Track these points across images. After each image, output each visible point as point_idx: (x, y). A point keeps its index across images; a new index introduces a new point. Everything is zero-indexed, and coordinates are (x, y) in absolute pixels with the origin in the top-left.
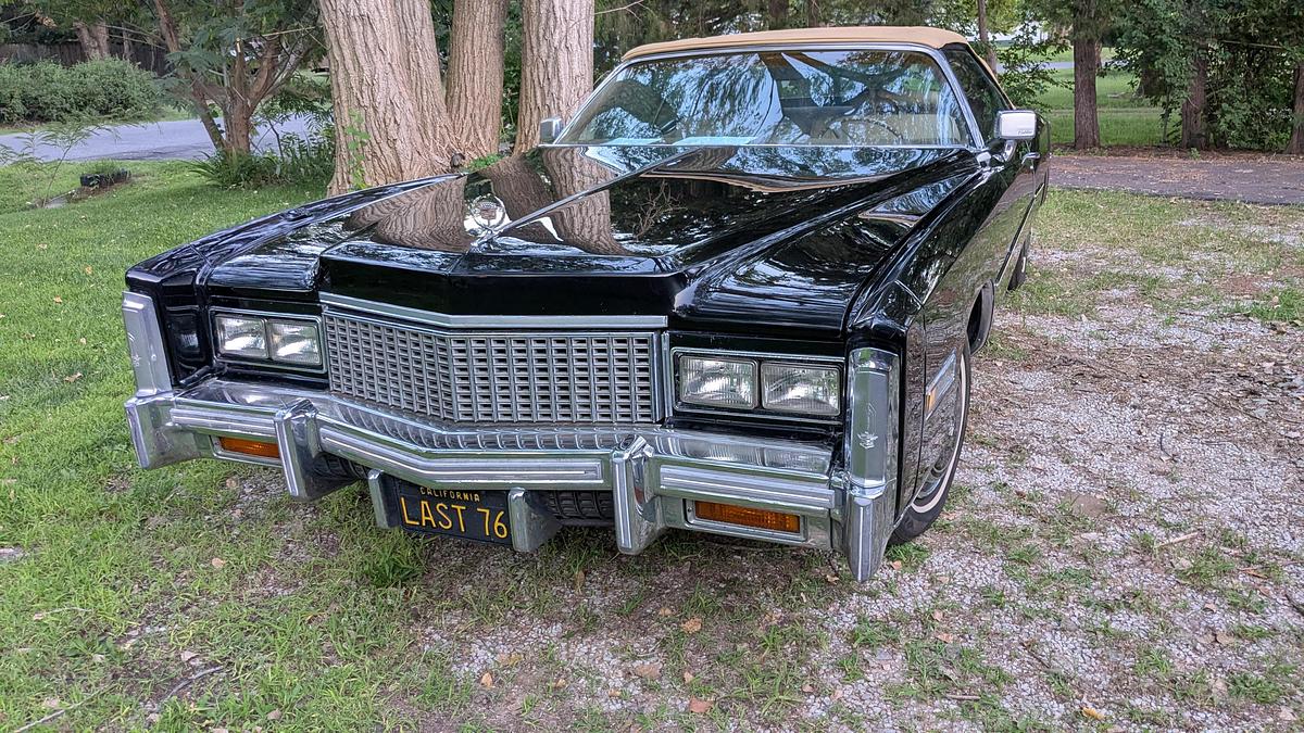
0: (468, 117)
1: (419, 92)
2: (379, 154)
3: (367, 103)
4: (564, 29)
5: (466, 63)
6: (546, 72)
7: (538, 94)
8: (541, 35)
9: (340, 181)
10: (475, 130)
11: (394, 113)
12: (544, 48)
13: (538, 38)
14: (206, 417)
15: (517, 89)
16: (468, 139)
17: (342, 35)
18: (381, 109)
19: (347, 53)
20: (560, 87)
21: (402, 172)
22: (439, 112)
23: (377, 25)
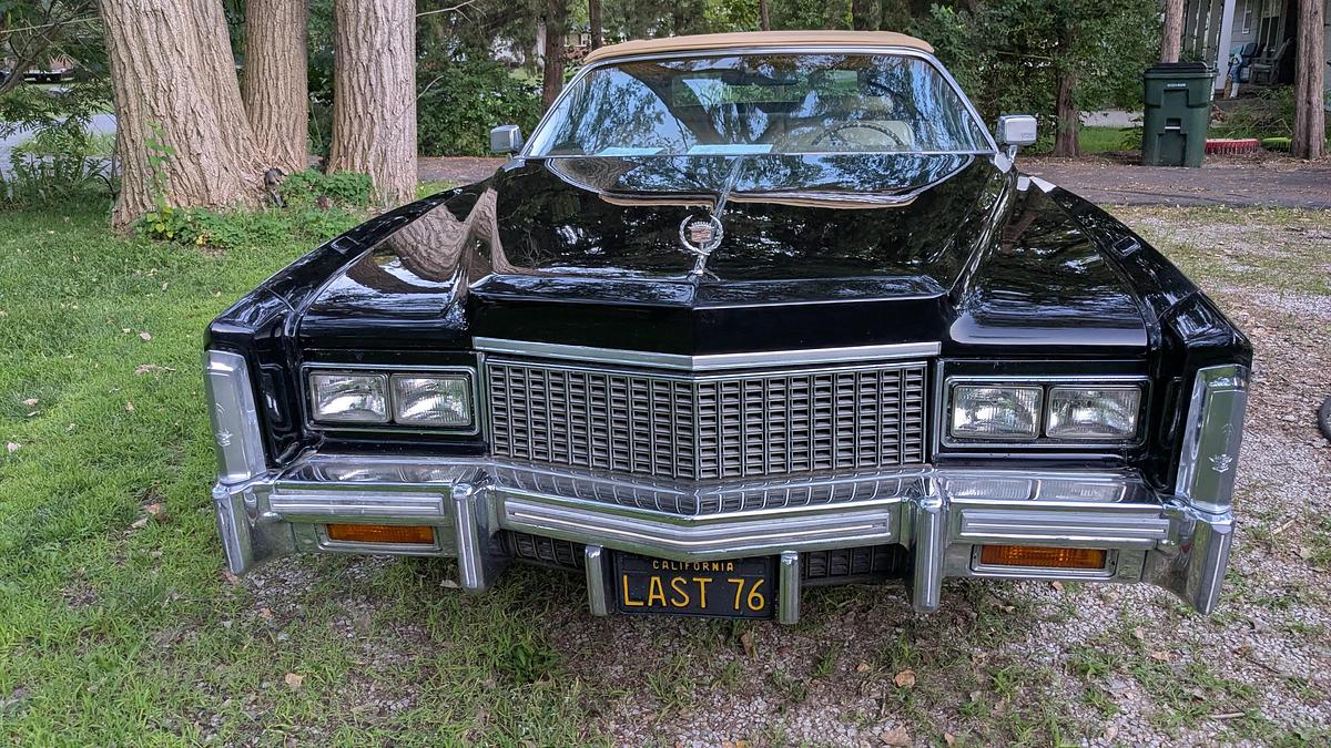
0: (273, 128)
1: (217, 101)
2: (179, 170)
3: (163, 112)
4: (386, 31)
5: (266, 67)
6: (368, 78)
7: (359, 101)
8: (360, 37)
9: (131, 203)
10: (282, 142)
11: (196, 124)
12: (364, 51)
13: (357, 40)
14: (327, 502)
15: (330, 97)
16: (274, 153)
17: (130, 33)
18: (181, 119)
19: (136, 54)
20: (384, 93)
21: (208, 190)
22: (241, 123)
23: (173, 22)
